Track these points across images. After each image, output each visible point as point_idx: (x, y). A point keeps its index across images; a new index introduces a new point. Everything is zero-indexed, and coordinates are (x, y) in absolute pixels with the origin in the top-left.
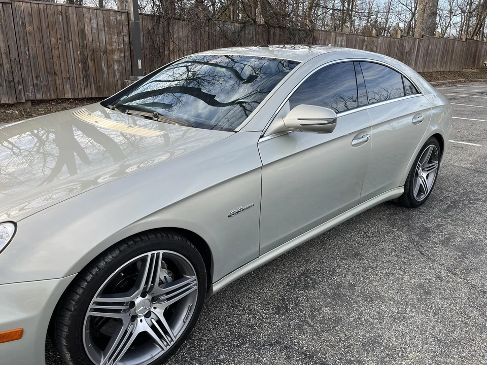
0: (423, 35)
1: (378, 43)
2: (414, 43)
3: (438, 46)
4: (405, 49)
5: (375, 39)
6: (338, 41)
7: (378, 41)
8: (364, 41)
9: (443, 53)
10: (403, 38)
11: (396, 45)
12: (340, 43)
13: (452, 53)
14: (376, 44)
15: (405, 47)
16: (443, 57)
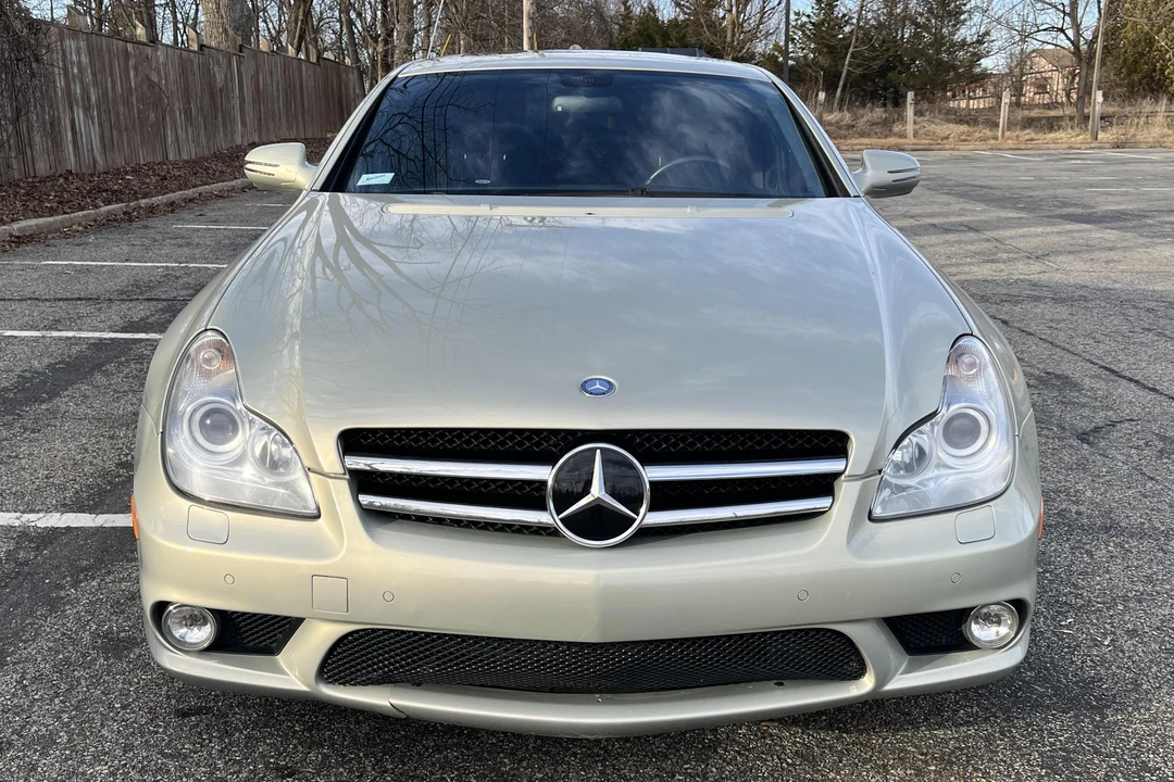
0: (240, 46)
1: (157, 62)
2: (230, 63)
3: (274, 75)
4: (215, 81)
5: (149, 51)
6: (68, 50)
7: (158, 57)
8: (127, 55)
9: (286, 94)
10: (206, 50)
11: (197, 72)
12: (74, 58)
13: (302, 94)
14: (154, 65)
15: (214, 75)
16: (287, 103)
